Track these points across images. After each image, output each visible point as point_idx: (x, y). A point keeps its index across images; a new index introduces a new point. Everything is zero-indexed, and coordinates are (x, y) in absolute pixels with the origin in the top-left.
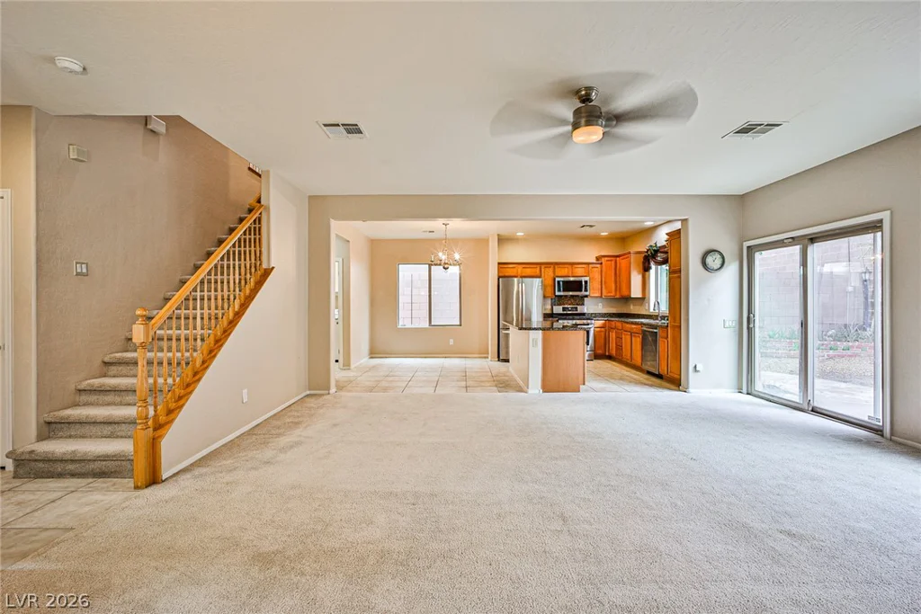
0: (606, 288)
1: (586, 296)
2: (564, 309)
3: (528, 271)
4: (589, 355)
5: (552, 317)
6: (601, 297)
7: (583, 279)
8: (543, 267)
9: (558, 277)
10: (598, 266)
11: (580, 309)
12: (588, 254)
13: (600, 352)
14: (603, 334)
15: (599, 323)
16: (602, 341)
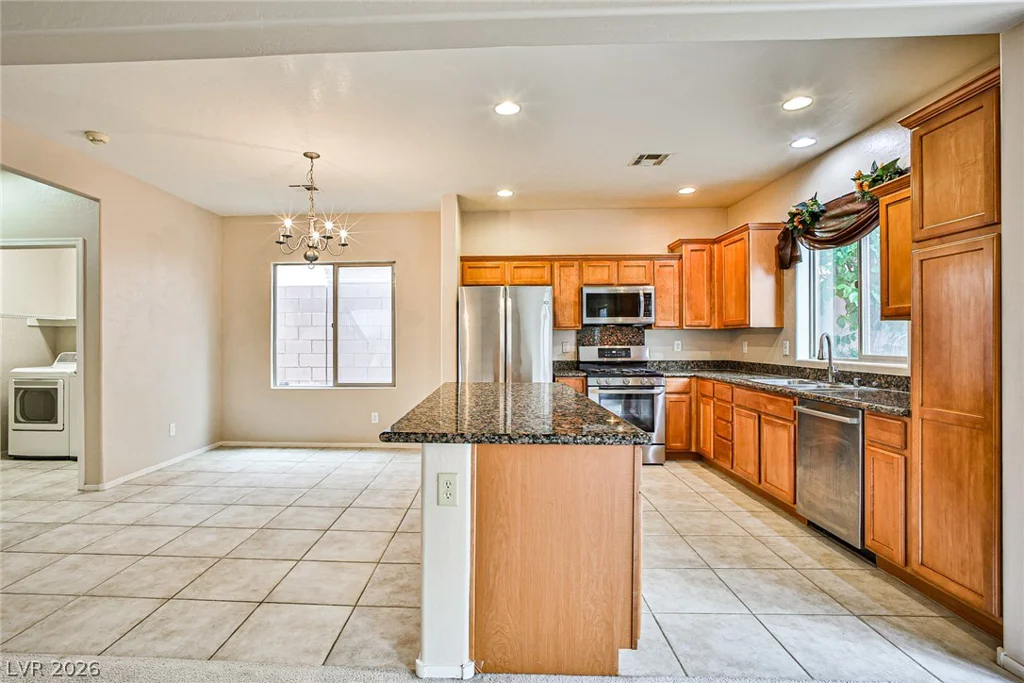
0: (691, 308)
1: (649, 326)
2: (601, 352)
3: (526, 274)
4: (656, 453)
5: (577, 369)
6: (680, 327)
7: (641, 290)
8: (556, 265)
9: (586, 285)
10: (675, 262)
11: (635, 354)
12: (652, 239)
13: (678, 445)
14: (684, 407)
15: (676, 383)
16: (683, 421)
